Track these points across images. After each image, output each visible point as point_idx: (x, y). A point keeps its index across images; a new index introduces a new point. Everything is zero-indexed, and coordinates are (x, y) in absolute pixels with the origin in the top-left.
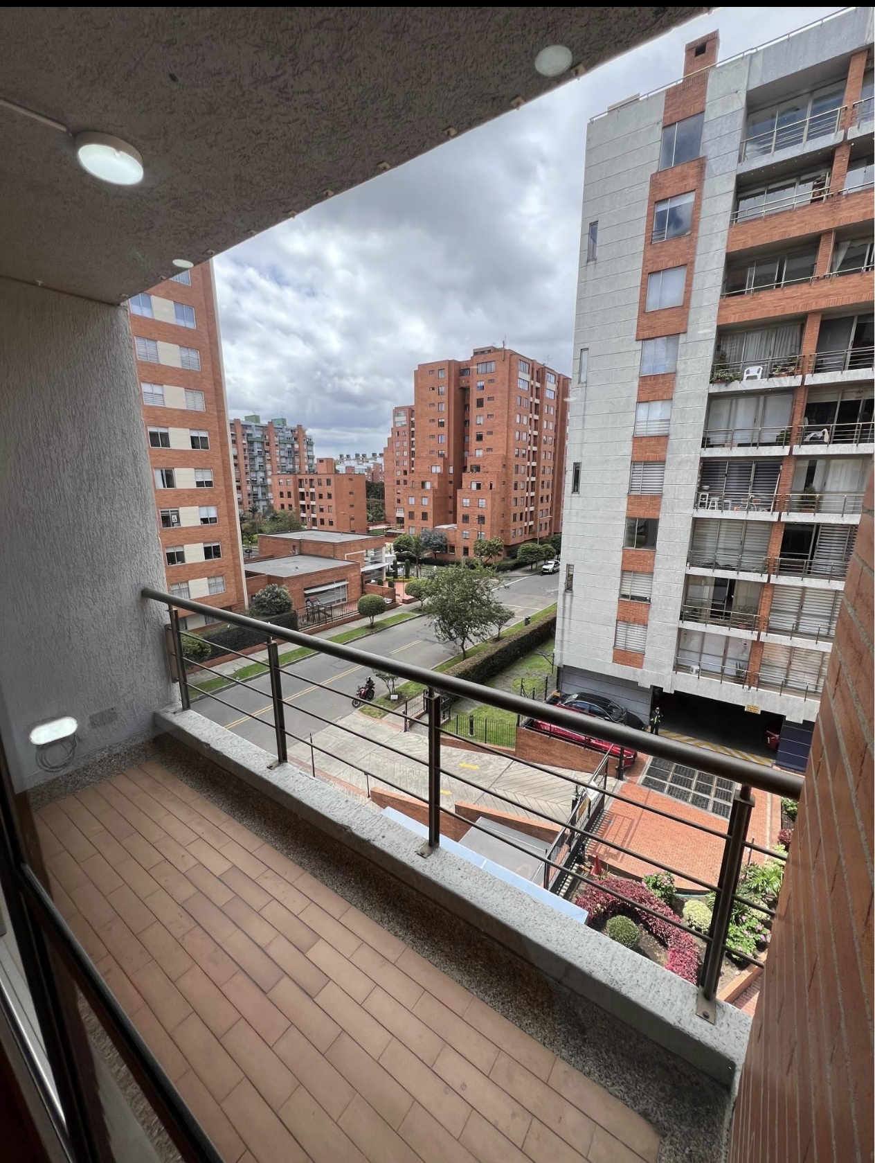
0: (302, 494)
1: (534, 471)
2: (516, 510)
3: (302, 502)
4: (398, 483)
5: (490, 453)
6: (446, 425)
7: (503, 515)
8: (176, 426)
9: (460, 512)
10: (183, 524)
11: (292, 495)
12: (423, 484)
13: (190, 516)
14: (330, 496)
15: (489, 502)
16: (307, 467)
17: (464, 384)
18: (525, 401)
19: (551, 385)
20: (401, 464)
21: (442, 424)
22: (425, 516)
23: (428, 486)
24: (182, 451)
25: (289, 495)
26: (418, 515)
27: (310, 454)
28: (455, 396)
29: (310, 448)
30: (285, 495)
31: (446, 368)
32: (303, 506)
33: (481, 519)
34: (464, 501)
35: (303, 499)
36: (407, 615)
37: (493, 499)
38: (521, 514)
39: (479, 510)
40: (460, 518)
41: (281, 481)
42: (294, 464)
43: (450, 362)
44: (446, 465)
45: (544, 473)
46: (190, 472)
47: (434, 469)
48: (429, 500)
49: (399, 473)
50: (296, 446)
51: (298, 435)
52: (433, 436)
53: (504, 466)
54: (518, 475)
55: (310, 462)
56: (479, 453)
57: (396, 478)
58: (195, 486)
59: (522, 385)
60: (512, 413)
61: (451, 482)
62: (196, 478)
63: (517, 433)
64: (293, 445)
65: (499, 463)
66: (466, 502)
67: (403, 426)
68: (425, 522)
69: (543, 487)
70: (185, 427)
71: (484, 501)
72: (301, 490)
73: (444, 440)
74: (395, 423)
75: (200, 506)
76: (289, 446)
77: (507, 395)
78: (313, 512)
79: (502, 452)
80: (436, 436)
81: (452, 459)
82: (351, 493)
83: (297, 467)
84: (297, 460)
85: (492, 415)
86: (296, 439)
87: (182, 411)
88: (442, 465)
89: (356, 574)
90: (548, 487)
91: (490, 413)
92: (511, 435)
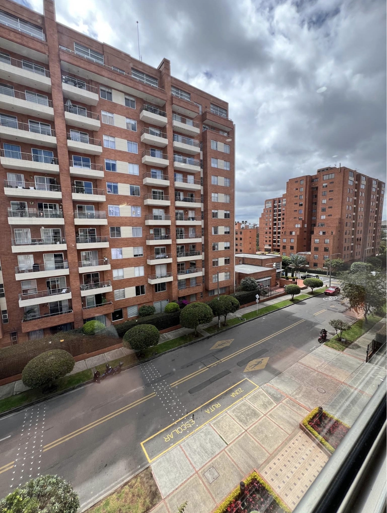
1: (354, 225)
2: (346, 245)
4: (266, 233)
5: (330, 217)
6: (304, 205)
7: (338, 248)
8: (220, 209)
9: (313, 246)
10: (219, 250)
12: (291, 233)
14: (241, 239)
15: (332, 241)
17: (314, 185)
18: (351, 191)
19: (364, 182)
20: (268, 224)
21: (301, 205)
22: (292, 248)
23: (294, 233)
24: (221, 219)
26: (288, 247)
28: (309, 192)
31: (305, 179)
33: (326, 250)
34: (316, 240)
36: (306, 296)
37: (334, 240)
38: (348, 247)
39: (325, 245)
40: (312, 249)
43: (307, 176)
44: (303, 223)
45: (359, 226)
46: (223, 228)
47: (296, 226)
48: (295, 240)
49: (267, 229)
52: (296, 211)
53: (340, 223)
54: (347, 227)
56: (323, 217)
57: (265, 231)
58: (224, 234)
59: (350, 183)
60: (344, 197)
61: (305, 232)
62: (225, 230)
63: (347, 206)
65: (337, 221)
66: (317, 241)
67: (270, 208)
68: (292, 250)
69: (358, 233)
70: (223, 210)
71: (328, 240)
73: (303, 212)
74: (265, 206)
75: (225, 242)
77: (342, 189)
79: (338, 216)
80: (298, 211)
81: (306, 220)
82: (250, 238)
85: (332, 199)
87: (223, 203)
88: (301, 224)
89: (274, 274)
90: (361, 233)
91: (331, 198)
92: (344, 207)
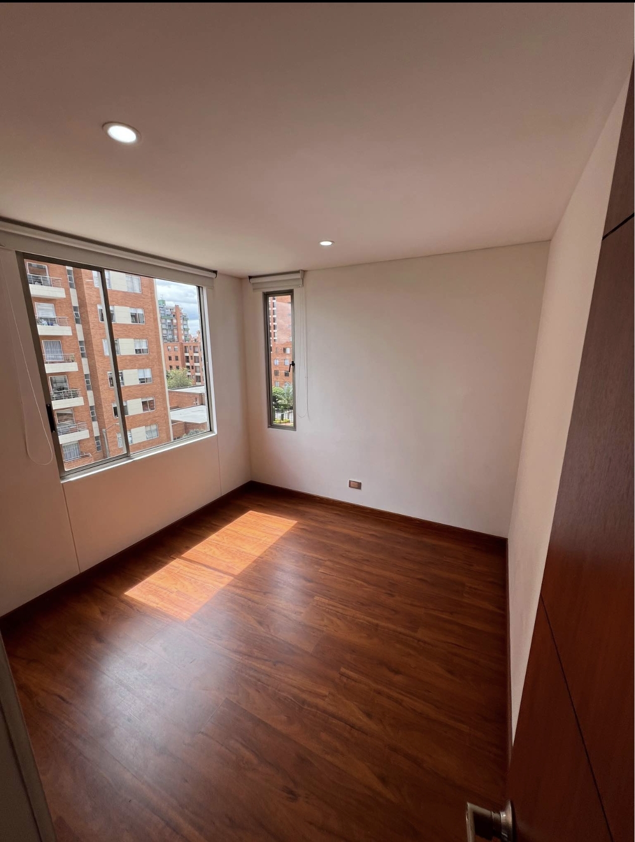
0: (187, 357)
3: (188, 364)
8: (119, 304)
10: (127, 384)
11: (179, 358)
13: (131, 377)
16: (183, 337)
24: (124, 325)
25: (177, 358)
27: (185, 327)
29: (185, 323)
30: (174, 358)
32: (188, 367)
35: (188, 362)
41: (169, 348)
42: (173, 334)
46: (130, 341)
50: (175, 321)
51: (176, 313)
55: (186, 333)
58: (134, 353)
62: (135, 346)
64: (172, 320)
70: (126, 306)
72: (187, 354)
75: (139, 368)
76: (169, 321)
78: (196, 372)
83: (175, 337)
84: (176, 332)
86: (174, 316)
87: (124, 292)
